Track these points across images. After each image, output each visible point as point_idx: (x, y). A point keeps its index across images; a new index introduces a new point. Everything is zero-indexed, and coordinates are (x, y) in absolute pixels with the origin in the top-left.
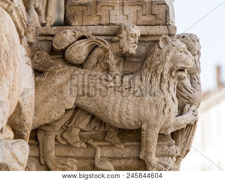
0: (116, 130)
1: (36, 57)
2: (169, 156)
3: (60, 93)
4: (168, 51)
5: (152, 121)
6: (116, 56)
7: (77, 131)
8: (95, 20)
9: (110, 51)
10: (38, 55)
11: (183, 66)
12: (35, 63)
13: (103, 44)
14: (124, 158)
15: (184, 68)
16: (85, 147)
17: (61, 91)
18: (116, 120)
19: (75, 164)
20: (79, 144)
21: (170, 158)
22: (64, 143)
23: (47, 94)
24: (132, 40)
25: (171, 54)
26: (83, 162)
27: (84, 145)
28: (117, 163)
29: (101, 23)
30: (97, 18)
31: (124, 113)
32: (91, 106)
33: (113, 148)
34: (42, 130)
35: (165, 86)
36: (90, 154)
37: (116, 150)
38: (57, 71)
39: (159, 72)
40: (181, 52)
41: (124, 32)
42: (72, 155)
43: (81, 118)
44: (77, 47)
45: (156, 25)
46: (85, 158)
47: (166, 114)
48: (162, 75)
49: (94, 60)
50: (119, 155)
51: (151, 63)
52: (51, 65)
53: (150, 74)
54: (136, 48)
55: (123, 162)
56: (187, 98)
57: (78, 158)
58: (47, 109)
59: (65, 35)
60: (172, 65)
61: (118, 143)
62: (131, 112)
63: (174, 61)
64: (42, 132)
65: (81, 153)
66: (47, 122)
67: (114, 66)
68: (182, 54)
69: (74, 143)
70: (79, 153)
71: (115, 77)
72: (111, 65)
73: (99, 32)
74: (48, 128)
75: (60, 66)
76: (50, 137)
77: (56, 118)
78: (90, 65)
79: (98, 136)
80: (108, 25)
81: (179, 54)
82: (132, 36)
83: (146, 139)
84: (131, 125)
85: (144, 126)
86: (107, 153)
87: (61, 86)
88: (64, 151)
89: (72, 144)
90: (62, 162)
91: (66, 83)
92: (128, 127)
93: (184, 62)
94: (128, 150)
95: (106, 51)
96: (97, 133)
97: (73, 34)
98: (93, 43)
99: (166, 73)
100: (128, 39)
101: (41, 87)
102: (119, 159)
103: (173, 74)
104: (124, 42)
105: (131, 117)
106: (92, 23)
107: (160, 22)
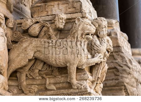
0: (56, 68)
1: (14, 35)
2: (84, 80)
3: (25, 51)
4: (79, 25)
5: (72, 62)
6: (54, 30)
7: (37, 71)
8: (45, 14)
9: (50, 28)
10: (15, 33)
11: (88, 32)
12: (14, 38)
13: (46, 25)
14: (61, 83)
15: (89, 33)
16: (41, 78)
17: (26, 50)
18: (54, 63)
19: (36, 88)
20: (38, 77)
21: (85, 81)
22: (31, 77)
23: (19, 53)
24: (61, 21)
25: (81, 26)
26: (41, 87)
27: (40, 78)
28: (58, 86)
29: (48, 14)
30: (46, 12)
31: (58, 59)
32: (41, 57)
33: (55, 78)
34: (19, 72)
35: (79, 43)
36: (44, 82)
37: (57, 79)
38: (24, 40)
39: (76, 36)
40: (87, 25)
41: (57, 17)
42: (35, 83)
43: (39, 64)
44: (33, 27)
45: (76, 13)
46: (42, 85)
47: (79, 57)
48: (77, 37)
49: (43, 33)
50: (58, 82)
51: (72, 32)
52: (21, 38)
53: (71, 38)
54: (63, 25)
55: (61, 85)
56: (97, 50)
57: (38, 85)
58: (19, 60)
59: (27, 22)
60: (83, 32)
61: (58, 75)
62: (61, 58)
63: (83, 29)
64: (19, 73)
65: (39, 82)
66: (19, 66)
67: (53, 36)
68: (88, 26)
69: (36, 77)
70: (38, 82)
71: (53, 41)
72: (51, 35)
73: (47, 19)
74: (22, 70)
75: (25, 38)
76: (22, 75)
77: (24, 65)
78: (41, 36)
79: (49, 73)
80: (51, 15)
81: (86, 26)
82: (61, 19)
83: (70, 71)
84: (62, 65)
85: (68, 65)
86: (52, 81)
87: (26, 48)
88: (30, 82)
89: (34, 78)
90: (29, 87)
91: (28, 46)
92: (61, 66)
93: (88, 30)
94: (63, 79)
95: (48, 28)
96: (48, 71)
97: (31, 21)
98: (42, 25)
99: (79, 36)
100: (58, 21)
101: (16, 49)
102: (59, 83)
103: (83, 36)
104: (57, 22)
105: (61, 61)
106: (44, 15)
107: (78, 11)
